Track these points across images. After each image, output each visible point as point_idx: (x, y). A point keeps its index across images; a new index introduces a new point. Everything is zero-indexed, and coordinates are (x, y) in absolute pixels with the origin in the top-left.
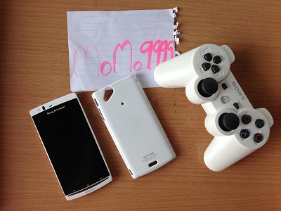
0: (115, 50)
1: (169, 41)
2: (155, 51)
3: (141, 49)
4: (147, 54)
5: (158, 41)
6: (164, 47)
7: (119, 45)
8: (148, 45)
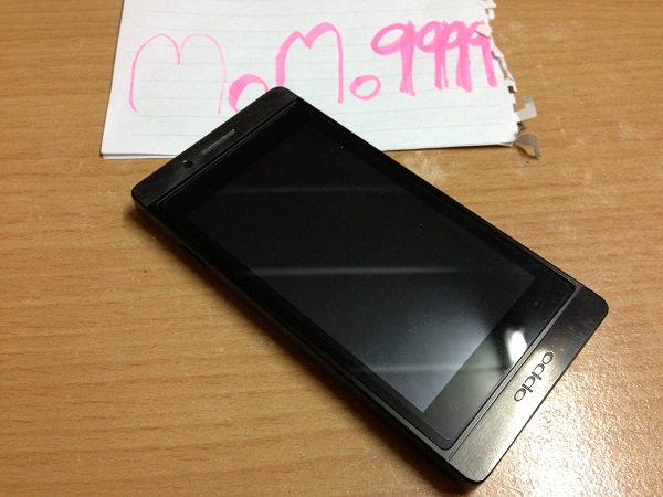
0: (285, 48)
1: (468, 24)
2: (426, 49)
3: (374, 44)
4: (397, 56)
5: (432, 25)
6: (453, 37)
7: (296, 35)
8: (397, 34)
